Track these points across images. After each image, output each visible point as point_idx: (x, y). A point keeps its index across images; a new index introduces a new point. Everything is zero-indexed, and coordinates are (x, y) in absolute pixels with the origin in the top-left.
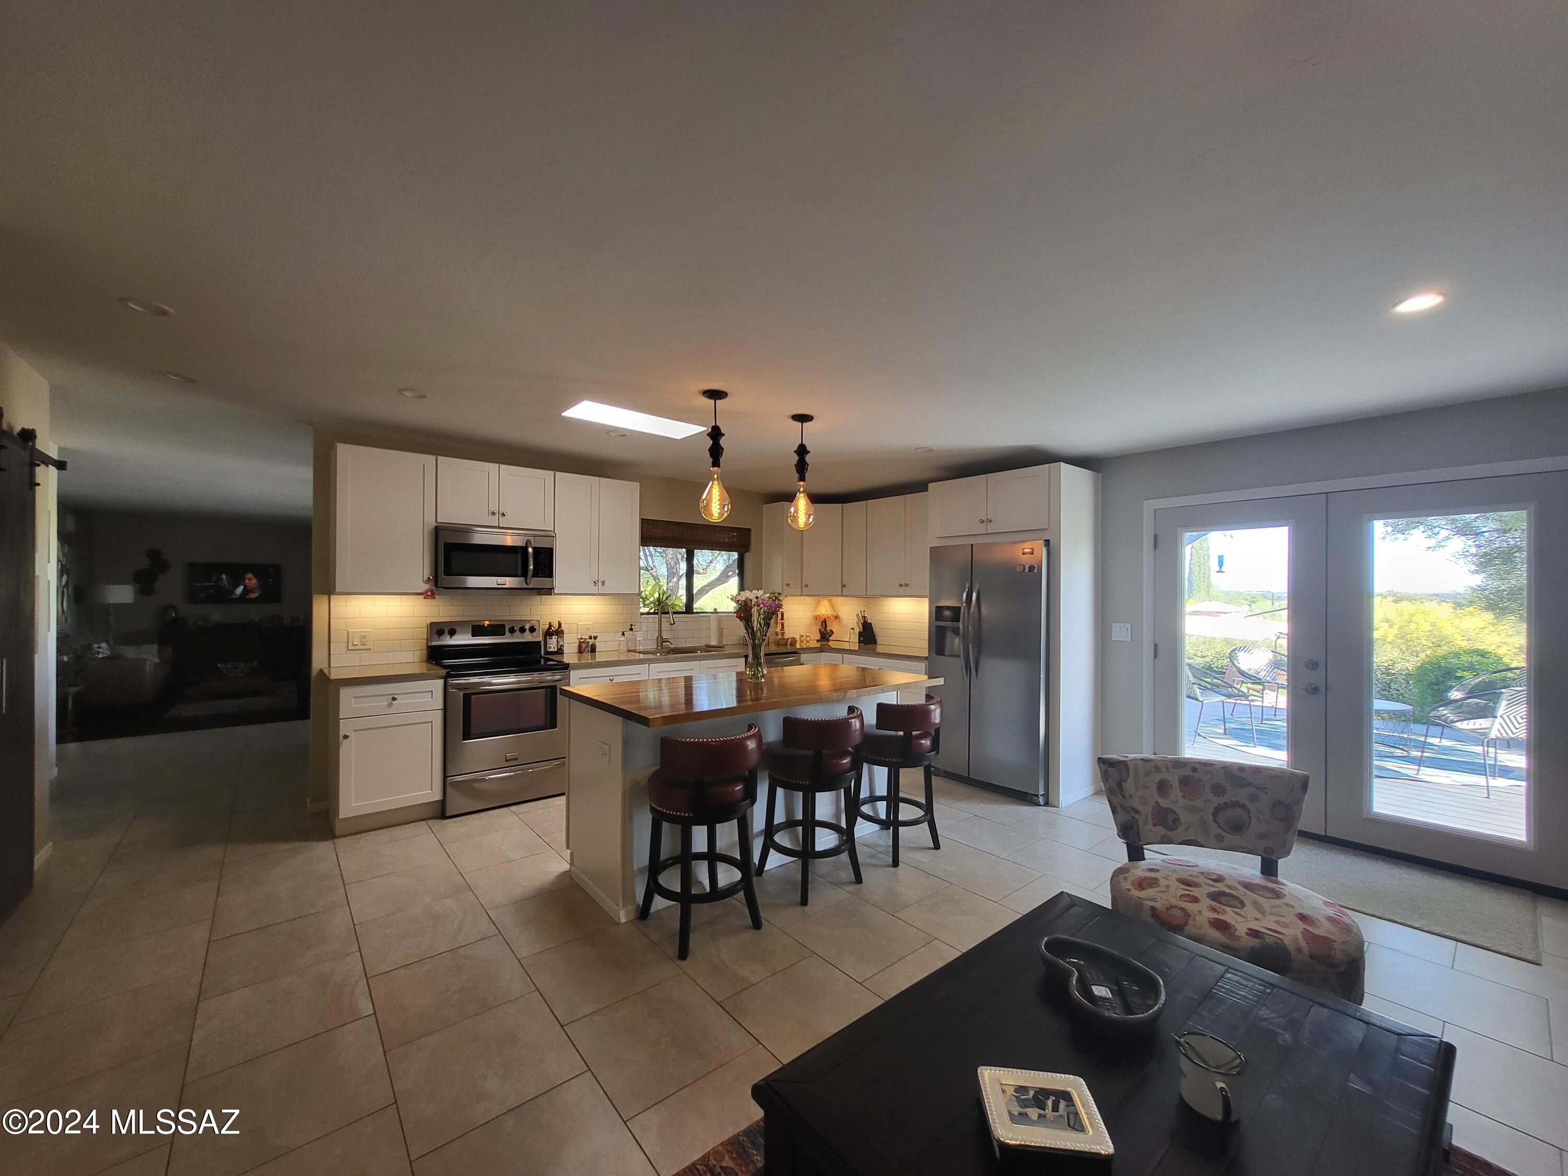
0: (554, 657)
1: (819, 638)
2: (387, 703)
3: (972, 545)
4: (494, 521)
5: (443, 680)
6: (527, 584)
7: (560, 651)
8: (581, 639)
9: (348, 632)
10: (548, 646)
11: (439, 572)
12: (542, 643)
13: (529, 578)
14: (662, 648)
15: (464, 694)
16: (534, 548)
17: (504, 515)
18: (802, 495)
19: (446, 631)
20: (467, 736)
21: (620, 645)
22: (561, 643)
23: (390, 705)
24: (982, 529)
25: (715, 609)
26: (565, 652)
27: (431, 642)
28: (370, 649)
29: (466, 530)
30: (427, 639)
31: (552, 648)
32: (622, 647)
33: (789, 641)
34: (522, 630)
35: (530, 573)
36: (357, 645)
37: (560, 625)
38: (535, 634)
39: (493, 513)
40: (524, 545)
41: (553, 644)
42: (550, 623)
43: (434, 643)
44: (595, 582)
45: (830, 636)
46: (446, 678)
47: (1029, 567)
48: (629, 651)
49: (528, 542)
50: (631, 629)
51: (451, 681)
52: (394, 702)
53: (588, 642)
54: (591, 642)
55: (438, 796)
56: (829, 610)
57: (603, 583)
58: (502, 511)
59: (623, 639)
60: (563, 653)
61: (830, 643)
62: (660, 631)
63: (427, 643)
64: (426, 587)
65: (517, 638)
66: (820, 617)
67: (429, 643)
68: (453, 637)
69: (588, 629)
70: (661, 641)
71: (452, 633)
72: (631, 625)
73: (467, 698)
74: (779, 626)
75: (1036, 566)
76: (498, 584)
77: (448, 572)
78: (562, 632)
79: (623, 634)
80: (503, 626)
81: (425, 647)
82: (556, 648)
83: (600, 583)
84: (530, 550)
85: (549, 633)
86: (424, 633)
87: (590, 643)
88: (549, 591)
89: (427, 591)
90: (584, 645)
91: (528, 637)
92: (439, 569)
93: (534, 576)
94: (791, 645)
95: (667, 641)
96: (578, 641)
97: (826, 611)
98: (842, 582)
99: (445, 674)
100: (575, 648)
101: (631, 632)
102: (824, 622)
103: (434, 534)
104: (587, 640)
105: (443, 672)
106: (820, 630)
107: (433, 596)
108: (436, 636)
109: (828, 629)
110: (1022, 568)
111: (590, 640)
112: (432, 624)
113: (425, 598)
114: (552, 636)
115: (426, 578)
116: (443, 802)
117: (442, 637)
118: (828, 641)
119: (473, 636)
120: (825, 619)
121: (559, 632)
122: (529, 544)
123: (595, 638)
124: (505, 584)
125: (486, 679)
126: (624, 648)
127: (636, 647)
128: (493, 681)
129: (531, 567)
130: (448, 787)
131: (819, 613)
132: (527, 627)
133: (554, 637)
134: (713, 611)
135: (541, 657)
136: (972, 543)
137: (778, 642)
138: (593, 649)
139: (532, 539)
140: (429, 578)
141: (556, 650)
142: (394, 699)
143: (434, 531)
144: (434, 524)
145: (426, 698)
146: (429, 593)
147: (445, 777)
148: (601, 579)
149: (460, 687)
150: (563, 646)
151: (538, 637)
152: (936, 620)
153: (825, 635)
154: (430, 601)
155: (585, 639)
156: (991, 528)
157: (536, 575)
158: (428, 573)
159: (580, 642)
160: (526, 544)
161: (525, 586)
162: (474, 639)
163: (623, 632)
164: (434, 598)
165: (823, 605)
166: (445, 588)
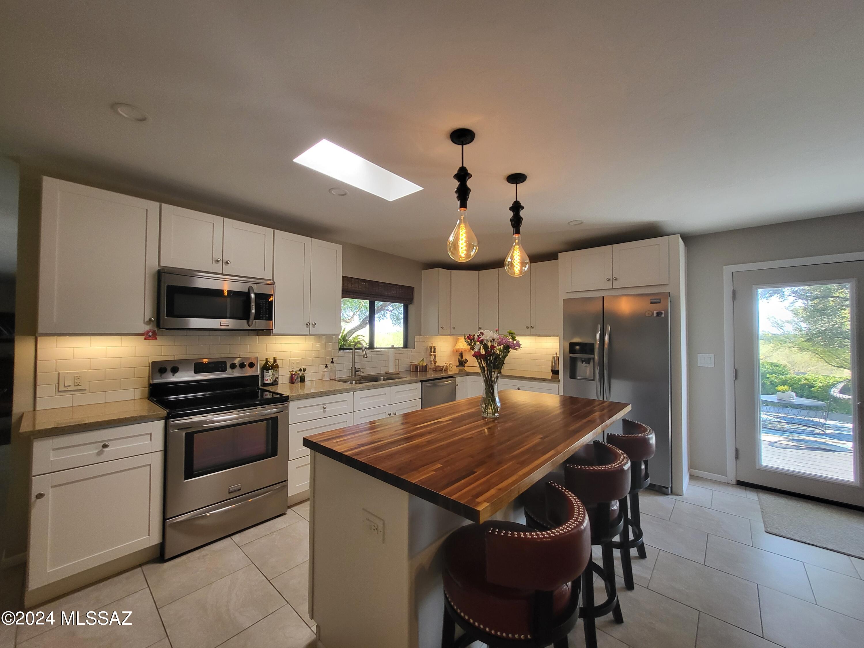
0: (270, 388)
1: (458, 364)
2: (96, 451)
3: (603, 297)
4: (217, 268)
5: (164, 421)
6: (249, 326)
7: (275, 383)
8: (292, 371)
9: (59, 373)
10: (265, 378)
11: (161, 315)
12: (260, 376)
13: (251, 320)
14: (355, 376)
15: (186, 434)
16: (256, 294)
17: (227, 263)
18: (517, 247)
19: (169, 369)
20: (189, 473)
21: (323, 375)
22: (276, 376)
23: (100, 453)
24: (609, 285)
25: (393, 346)
26: (279, 383)
27: (152, 379)
28: (85, 390)
29: (190, 274)
30: (149, 377)
31: (269, 380)
32: (326, 377)
33: (444, 368)
34: (242, 366)
35: (252, 316)
36: (69, 386)
37: (275, 360)
38: (253, 369)
39: (217, 261)
40: (247, 291)
41: (269, 377)
42: (267, 359)
43: (156, 381)
44: (307, 324)
45: (466, 363)
46: (166, 419)
47: (657, 313)
48: (331, 380)
49: (250, 288)
50: (332, 362)
51: (172, 422)
52: (105, 449)
53: (299, 374)
54: (301, 373)
55: (155, 539)
56: (465, 345)
57: (314, 325)
58: (225, 259)
59: (326, 370)
60: (277, 384)
61: (466, 368)
62: (354, 362)
63: (149, 380)
64: (147, 328)
65: (236, 373)
66: (459, 350)
67: (151, 381)
68: (176, 375)
69: (298, 363)
70: (354, 370)
71: (175, 370)
72: (332, 359)
73: (190, 438)
74: (432, 357)
75: (663, 312)
76: (221, 326)
77: (171, 313)
78: (277, 366)
79: (326, 367)
80: (225, 363)
81: (146, 384)
82: (272, 380)
83: (311, 325)
84: (253, 296)
85: (266, 368)
86: (146, 371)
87: (300, 375)
88: (268, 332)
89: (148, 332)
90: (295, 377)
91: (248, 372)
92: (162, 310)
93: (256, 318)
94: (445, 370)
95: (359, 371)
96: (290, 373)
97: (464, 346)
98: (478, 326)
99: (166, 415)
100: (287, 379)
101: (332, 365)
102: (461, 355)
103: (156, 277)
104: (298, 373)
105: (164, 412)
106: (459, 359)
107: (154, 336)
108: (159, 374)
109: (464, 358)
110: (651, 313)
111: (300, 372)
112: (154, 364)
113: (145, 339)
114: (268, 370)
115: (147, 319)
116: (162, 546)
117: (163, 375)
118: (464, 367)
119: (195, 373)
120: (462, 352)
121: (274, 367)
122: (251, 291)
123: (304, 370)
124: (228, 326)
125: (210, 417)
126: (327, 377)
127: (336, 376)
128: (215, 419)
129: (253, 311)
130: (168, 531)
131: (458, 347)
132: (247, 364)
133: (270, 371)
134: (391, 347)
135: (259, 388)
136: (603, 296)
137: (436, 369)
138: (302, 380)
139: (254, 286)
140: (150, 320)
141: (271, 382)
142: (105, 446)
143: (157, 275)
144: (157, 268)
145: (145, 442)
146: (150, 334)
147: (164, 519)
148: (312, 322)
149: (181, 427)
150: (278, 378)
151: (256, 371)
152: (570, 353)
153: (462, 363)
154: (152, 342)
155: (296, 372)
156: (616, 285)
157: (257, 317)
158: (149, 313)
159: (292, 375)
160: (249, 290)
161: (247, 327)
162: (196, 376)
163: (326, 365)
164: (156, 339)
165: (461, 342)
166: (167, 329)
